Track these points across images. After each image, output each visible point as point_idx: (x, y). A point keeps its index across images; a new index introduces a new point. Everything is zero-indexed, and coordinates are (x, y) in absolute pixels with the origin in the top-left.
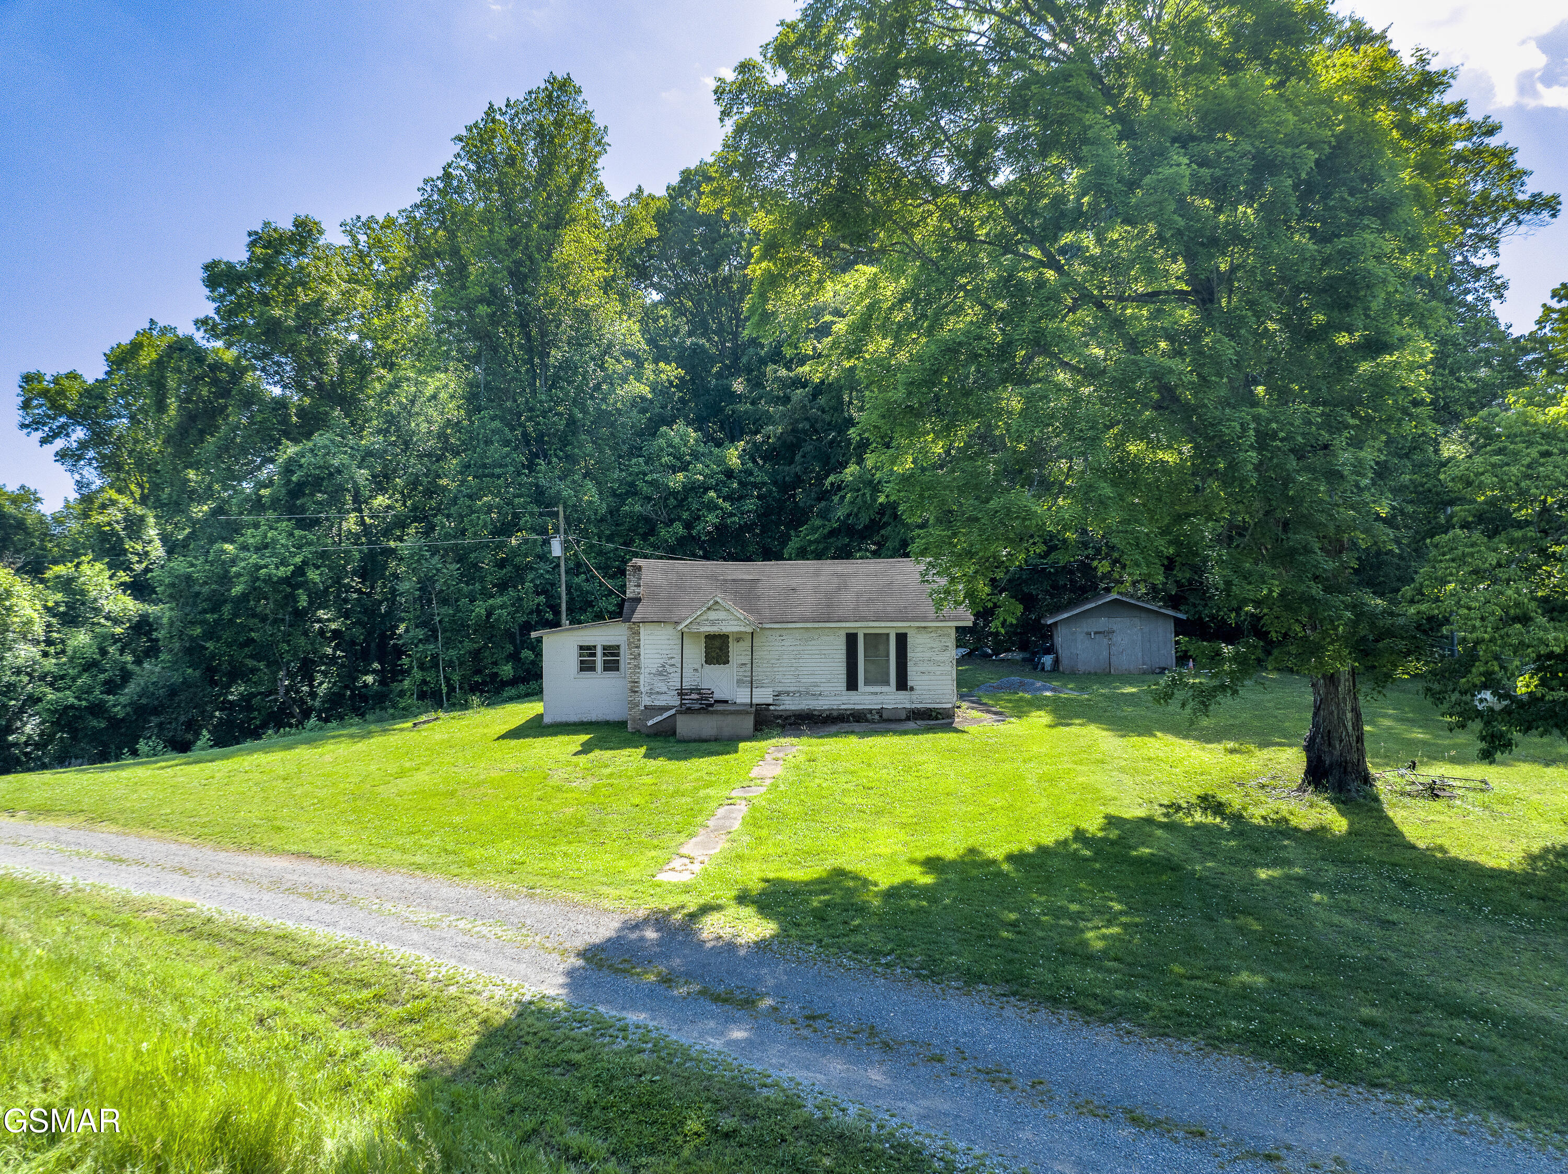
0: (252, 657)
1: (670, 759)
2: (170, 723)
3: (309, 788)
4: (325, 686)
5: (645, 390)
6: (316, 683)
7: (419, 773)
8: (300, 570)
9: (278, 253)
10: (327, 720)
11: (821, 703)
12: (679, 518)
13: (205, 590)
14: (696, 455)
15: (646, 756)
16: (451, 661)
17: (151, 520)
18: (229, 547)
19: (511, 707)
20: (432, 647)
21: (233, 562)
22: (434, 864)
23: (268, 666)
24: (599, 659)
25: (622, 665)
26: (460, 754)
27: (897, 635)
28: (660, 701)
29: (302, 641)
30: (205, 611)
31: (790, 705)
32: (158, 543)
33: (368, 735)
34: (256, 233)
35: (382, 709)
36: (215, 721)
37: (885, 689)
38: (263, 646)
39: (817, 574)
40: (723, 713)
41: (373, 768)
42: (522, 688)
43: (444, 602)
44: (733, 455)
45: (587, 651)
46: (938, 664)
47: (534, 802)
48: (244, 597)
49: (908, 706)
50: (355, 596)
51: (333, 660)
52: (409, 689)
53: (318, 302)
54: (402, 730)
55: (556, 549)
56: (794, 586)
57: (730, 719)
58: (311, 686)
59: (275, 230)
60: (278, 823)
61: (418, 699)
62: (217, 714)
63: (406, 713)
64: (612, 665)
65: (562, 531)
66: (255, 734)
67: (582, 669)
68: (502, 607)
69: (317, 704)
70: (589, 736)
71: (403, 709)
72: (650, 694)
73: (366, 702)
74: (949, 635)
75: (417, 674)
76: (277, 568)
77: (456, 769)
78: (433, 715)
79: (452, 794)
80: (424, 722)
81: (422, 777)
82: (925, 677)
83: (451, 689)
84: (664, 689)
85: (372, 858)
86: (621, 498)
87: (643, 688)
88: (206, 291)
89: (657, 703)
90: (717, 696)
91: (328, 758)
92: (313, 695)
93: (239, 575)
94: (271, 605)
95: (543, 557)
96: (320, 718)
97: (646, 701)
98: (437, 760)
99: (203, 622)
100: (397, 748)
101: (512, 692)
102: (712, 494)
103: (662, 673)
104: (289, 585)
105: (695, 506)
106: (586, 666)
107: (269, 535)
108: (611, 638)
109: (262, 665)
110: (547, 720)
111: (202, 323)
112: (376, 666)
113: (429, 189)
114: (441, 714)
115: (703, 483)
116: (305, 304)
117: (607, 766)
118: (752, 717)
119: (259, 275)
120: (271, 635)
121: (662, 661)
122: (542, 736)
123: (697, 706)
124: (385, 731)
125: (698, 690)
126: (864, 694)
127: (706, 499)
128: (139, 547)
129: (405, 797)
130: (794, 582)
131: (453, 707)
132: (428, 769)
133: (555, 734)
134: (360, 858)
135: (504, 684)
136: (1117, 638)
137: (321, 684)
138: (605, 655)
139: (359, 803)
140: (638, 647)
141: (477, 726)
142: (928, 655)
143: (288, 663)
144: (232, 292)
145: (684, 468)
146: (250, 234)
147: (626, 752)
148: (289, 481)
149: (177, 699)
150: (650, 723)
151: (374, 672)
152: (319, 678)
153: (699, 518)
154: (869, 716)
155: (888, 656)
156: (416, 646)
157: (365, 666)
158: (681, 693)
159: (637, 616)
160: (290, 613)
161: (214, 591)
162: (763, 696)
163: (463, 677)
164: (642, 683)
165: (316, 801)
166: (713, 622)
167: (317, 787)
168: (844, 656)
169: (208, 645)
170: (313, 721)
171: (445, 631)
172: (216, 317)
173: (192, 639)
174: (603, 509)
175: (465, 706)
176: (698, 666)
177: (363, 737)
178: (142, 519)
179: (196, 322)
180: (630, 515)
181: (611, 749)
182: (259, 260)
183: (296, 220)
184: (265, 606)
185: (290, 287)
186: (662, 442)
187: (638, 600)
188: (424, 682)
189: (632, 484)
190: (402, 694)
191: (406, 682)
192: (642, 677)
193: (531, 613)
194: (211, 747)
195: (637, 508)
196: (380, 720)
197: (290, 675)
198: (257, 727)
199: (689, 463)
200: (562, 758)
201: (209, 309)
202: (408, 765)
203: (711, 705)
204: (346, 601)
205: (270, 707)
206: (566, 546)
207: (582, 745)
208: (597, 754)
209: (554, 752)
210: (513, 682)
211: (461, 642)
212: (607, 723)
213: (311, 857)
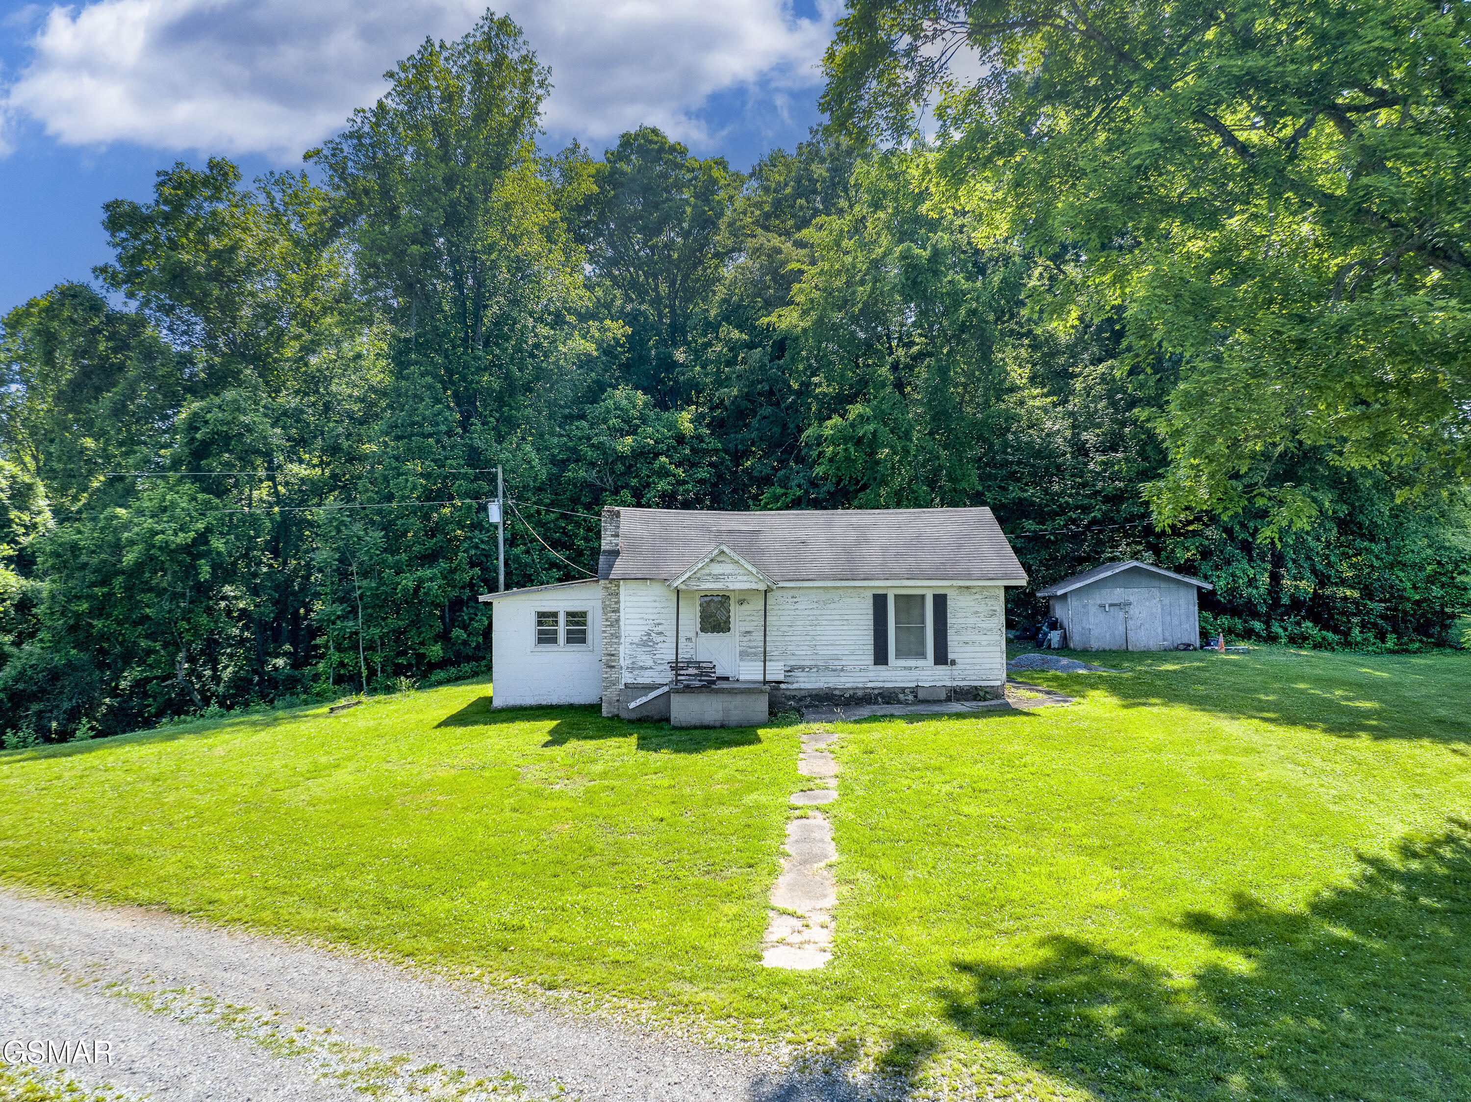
0: (147, 637)
1: (677, 751)
2: (51, 711)
3: (187, 793)
4: (230, 669)
5: (591, 348)
6: (220, 667)
7: (339, 771)
8: (203, 538)
9: (189, 195)
10: (230, 708)
11: (843, 680)
12: (626, 486)
13: (95, 560)
14: (644, 420)
15: (640, 747)
16: (372, 641)
17: (41, 489)
18: (121, 511)
19: (445, 691)
20: (351, 623)
21: (126, 527)
22: (369, 928)
23: (165, 646)
24: (562, 629)
25: (589, 637)
26: (392, 746)
27: (935, 596)
28: (645, 678)
29: (204, 619)
30: (93, 584)
31: (806, 682)
32: (48, 515)
33: (275, 722)
34: (166, 173)
35: (292, 694)
36: (103, 709)
37: (921, 663)
38: (159, 624)
39: (829, 525)
40: (732, 692)
41: (277, 763)
42: (453, 670)
43: (365, 575)
44: (685, 420)
45: (545, 618)
46: (984, 632)
47: (508, 814)
48: (139, 566)
49: (949, 684)
50: (265, 570)
51: (242, 641)
52: (325, 673)
53: (233, 249)
54: (316, 716)
55: (495, 514)
56: (804, 538)
57: (739, 700)
58: (215, 669)
59: (187, 172)
60: (129, 849)
61: (334, 683)
62: (107, 700)
63: (320, 698)
64: (577, 637)
65: (500, 493)
66: (149, 723)
67: (540, 641)
68: (431, 579)
69: (221, 689)
70: (555, 723)
71: (318, 694)
72: (632, 669)
73: (276, 688)
74: (996, 597)
75: (335, 657)
76: (176, 534)
77: (389, 766)
78: (354, 699)
79: (387, 802)
80: (343, 707)
81: (343, 776)
82: (968, 648)
83: (372, 672)
84: (650, 663)
85: (267, 915)
86: (563, 464)
87: (624, 662)
88: (106, 235)
89: (640, 680)
90: (720, 672)
91: (220, 751)
92: (216, 678)
93: (132, 543)
94: (169, 577)
95: (477, 526)
96: (221, 704)
97: (627, 678)
98: (362, 754)
99: (88, 597)
100: (310, 738)
101: (441, 675)
102: (663, 459)
103: (647, 643)
104: (189, 554)
105: (645, 472)
106: (546, 637)
107: (168, 497)
108: (577, 603)
109: (158, 646)
110: (497, 703)
111: (101, 271)
112: (287, 647)
113: (359, 120)
114: (363, 698)
115: (654, 448)
116: (216, 250)
117: (594, 761)
118: (766, 698)
119: (167, 218)
120: (169, 612)
121: (646, 628)
122: (495, 722)
123: (697, 684)
124: (295, 717)
125: (698, 665)
126: (896, 668)
127: (656, 465)
128: (26, 517)
129: (321, 807)
130: (802, 534)
131: (373, 691)
132: (351, 766)
133: (512, 720)
134: (246, 914)
135: (433, 666)
136: (1134, 611)
137: (226, 667)
138: (568, 623)
139: (254, 816)
140: (617, 611)
141: (408, 711)
142: (972, 620)
143: (190, 643)
144: (136, 236)
145: (633, 432)
146: (159, 174)
147: (613, 742)
148: (193, 439)
149: (59, 684)
150: (632, 705)
151: (285, 654)
152: (224, 660)
153: (648, 485)
154: (901, 696)
155: (923, 621)
156: (334, 623)
157: (275, 649)
158: (676, 667)
159: (615, 573)
160: (191, 588)
161: (104, 561)
162: (776, 672)
163: (386, 659)
164: (622, 655)
165: (192, 813)
166: (717, 578)
167: (197, 792)
168: (871, 623)
169: (95, 622)
170: (214, 708)
171: (365, 608)
172: (117, 265)
173: (78, 615)
174: (543, 475)
175: (389, 690)
176: (692, 635)
177: (268, 725)
178: (30, 487)
179: (94, 270)
180: (573, 482)
181: (591, 738)
182: (166, 202)
183: (211, 161)
184: (162, 580)
185: (201, 233)
186: (610, 403)
187: (616, 553)
188: (342, 664)
189: (574, 450)
190: (316, 677)
191: (321, 665)
192: (622, 648)
193: (463, 587)
194: (93, 737)
195: (582, 473)
196: (291, 706)
197: (191, 659)
198: (151, 716)
199: (639, 426)
200: (530, 749)
201: (109, 256)
202: (323, 760)
203: (714, 682)
204: (255, 575)
205: (168, 693)
206: (506, 512)
207: (551, 733)
208: (573, 745)
209: (518, 742)
210: (442, 664)
211: (384, 619)
212: (571, 707)
213: (169, 910)
